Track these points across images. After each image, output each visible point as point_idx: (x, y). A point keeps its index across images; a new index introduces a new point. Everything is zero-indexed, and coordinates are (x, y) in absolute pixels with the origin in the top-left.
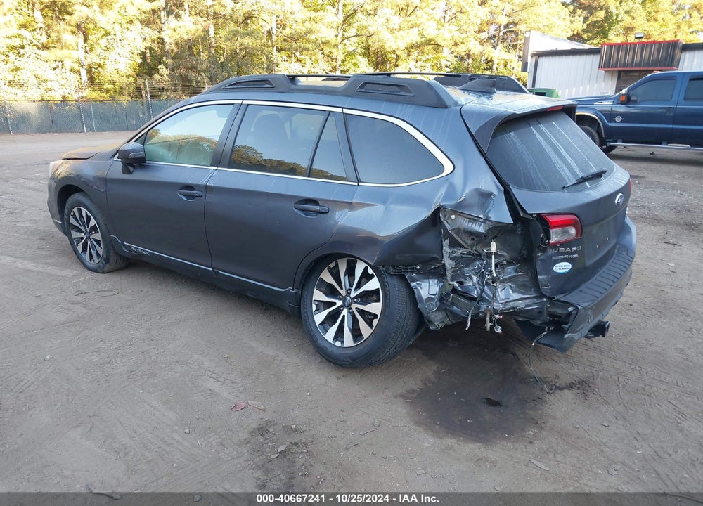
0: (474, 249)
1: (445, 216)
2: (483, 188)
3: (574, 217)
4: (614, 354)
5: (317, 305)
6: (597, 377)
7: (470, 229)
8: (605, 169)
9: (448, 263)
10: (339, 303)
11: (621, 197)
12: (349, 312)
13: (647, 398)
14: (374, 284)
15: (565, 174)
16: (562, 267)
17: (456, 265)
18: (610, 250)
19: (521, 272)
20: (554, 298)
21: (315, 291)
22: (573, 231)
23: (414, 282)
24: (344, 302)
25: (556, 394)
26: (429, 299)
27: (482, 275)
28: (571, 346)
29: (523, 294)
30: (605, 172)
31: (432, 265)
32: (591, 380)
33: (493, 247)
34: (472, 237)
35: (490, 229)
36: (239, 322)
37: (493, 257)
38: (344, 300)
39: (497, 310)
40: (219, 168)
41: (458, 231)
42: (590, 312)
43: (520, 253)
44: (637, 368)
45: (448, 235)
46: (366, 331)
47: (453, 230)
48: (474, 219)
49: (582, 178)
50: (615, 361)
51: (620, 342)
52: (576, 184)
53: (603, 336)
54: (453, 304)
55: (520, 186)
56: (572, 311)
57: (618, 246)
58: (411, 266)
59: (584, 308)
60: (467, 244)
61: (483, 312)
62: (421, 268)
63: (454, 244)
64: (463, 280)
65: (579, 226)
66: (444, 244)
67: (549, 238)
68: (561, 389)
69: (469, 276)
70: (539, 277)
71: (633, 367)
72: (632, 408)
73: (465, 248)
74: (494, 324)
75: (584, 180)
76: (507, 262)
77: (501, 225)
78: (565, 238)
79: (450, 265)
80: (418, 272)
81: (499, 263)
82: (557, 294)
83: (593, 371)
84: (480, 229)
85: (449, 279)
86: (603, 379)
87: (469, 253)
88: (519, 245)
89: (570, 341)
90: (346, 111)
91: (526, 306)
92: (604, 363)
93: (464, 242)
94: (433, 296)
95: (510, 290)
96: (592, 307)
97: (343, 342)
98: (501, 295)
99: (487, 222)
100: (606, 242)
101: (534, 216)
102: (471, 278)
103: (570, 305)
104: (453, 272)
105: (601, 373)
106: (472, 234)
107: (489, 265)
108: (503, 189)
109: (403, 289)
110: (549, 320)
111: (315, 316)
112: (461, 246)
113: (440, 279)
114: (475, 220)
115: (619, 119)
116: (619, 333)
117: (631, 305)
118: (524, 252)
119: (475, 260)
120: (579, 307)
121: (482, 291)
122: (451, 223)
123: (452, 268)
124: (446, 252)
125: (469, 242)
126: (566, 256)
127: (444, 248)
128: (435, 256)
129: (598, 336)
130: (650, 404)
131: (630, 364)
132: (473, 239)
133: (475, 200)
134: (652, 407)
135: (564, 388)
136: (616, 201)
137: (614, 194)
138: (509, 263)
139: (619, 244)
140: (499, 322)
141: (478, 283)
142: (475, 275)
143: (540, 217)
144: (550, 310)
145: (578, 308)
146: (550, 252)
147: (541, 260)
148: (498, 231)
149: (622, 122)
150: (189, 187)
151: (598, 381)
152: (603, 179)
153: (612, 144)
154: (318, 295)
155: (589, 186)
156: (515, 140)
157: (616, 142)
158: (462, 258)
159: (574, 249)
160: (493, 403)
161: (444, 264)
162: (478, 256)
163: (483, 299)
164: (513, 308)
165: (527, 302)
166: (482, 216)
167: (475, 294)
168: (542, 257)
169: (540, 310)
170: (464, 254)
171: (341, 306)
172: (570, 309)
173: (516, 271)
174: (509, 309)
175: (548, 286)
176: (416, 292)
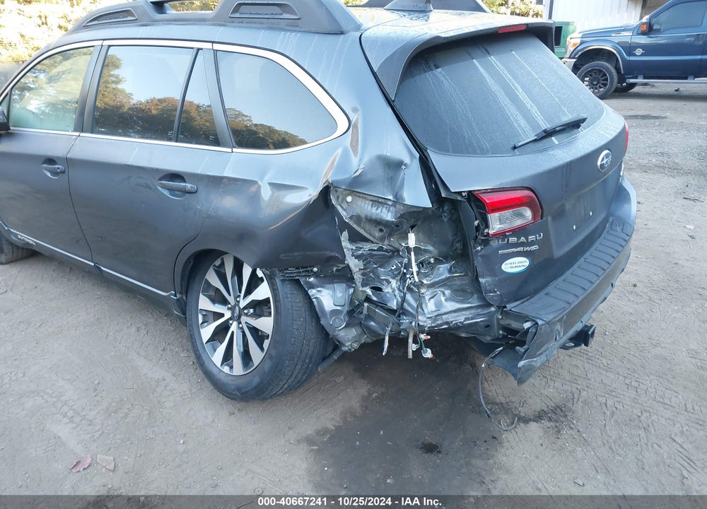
0: (386, 242)
1: (338, 198)
2: (388, 154)
3: (527, 193)
4: (604, 361)
5: (204, 315)
6: (578, 400)
7: (374, 217)
8: (584, 116)
9: (354, 264)
10: (228, 315)
11: (607, 156)
12: (239, 327)
13: (642, 432)
14: (263, 292)
15: (520, 126)
16: (515, 265)
17: (365, 265)
18: (597, 227)
19: (456, 272)
20: (505, 307)
21: (202, 297)
22: (528, 213)
23: (313, 288)
24: (233, 313)
25: (519, 430)
26: (334, 312)
27: (403, 278)
28: (530, 376)
29: (462, 302)
30: (584, 120)
31: (334, 265)
32: (570, 405)
33: (412, 240)
34: (379, 227)
35: (402, 216)
36: (133, 329)
37: (412, 253)
38: (232, 309)
39: (424, 327)
40: (82, 134)
41: (358, 219)
42: (558, 327)
43: (452, 245)
44: (634, 384)
45: (344, 226)
46: (257, 355)
47: (351, 218)
48: (379, 202)
49: (545, 131)
50: (604, 372)
51: (615, 343)
52: (535, 140)
53: (586, 345)
54: (369, 317)
55: (443, 149)
56: (529, 328)
57: (611, 219)
58: (305, 267)
59: (548, 323)
60: (374, 238)
61: (405, 330)
62: (320, 271)
63: (355, 237)
64: (379, 285)
65: (535, 204)
66: (342, 239)
67: (487, 226)
68: (526, 420)
69: (385, 280)
70: (481, 280)
71: (628, 381)
72: (620, 451)
73: (372, 242)
74: (421, 346)
75: (548, 134)
76: (436, 259)
77: (415, 210)
78: (518, 222)
79: (356, 266)
80: (316, 275)
81: (422, 263)
82: (509, 302)
83: (574, 390)
84: (388, 215)
85: (359, 284)
86: (585, 402)
87: (380, 249)
88: (450, 236)
89: (528, 370)
90: (217, 47)
91: (467, 319)
92: (589, 376)
93: (371, 235)
94: (339, 308)
95: (443, 299)
96: (560, 320)
97: (231, 367)
98: (430, 306)
99: (398, 206)
100: (587, 219)
101: (464, 194)
102: (389, 282)
103: (526, 319)
104: (363, 274)
105: (584, 394)
106: (378, 223)
107: (408, 266)
108: (417, 155)
109: (299, 298)
110: (503, 335)
111: (201, 330)
112: (366, 240)
113: (349, 284)
114: (381, 203)
115: (639, 52)
116: (614, 328)
117: (635, 286)
118: (458, 245)
119: (391, 257)
120: (540, 322)
121: (404, 300)
122: (346, 207)
123: (360, 269)
124: (349, 249)
125: (377, 234)
126: (519, 249)
127: (343, 244)
128: (333, 254)
129: (579, 345)
130: (646, 444)
131: (624, 377)
132: (381, 230)
133: (380, 172)
134: (647, 450)
135: (530, 420)
136: (599, 163)
137: (597, 152)
138: (438, 261)
139: (613, 216)
140: (427, 344)
141: (399, 289)
142: (394, 278)
143: (472, 197)
144: (502, 322)
145: (537, 323)
146: (494, 243)
147: (482, 256)
148: (413, 218)
149: (642, 55)
150: (51, 161)
151: (578, 407)
152: (583, 132)
153: (632, 81)
154: (204, 303)
155: (556, 142)
156: (442, 78)
157: (636, 78)
158: (372, 256)
159: (531, 238)
160: (430, 449)
161: (348, 265)
162: (395, 252)
163: (405, 313)
164: (447, 323)
165: (467, 314)
166: (391, 197)
167: (393, 305)
168: (483, 252)
169: (487, 323)
170: (374, 250)
171: (230, 319)
172: (527, 325)
173: (450, 271)
174: (441, 325)
175: (495, 292)
176: (316, 303)
